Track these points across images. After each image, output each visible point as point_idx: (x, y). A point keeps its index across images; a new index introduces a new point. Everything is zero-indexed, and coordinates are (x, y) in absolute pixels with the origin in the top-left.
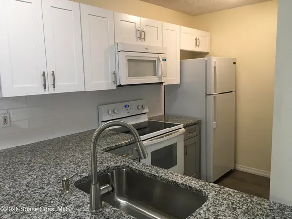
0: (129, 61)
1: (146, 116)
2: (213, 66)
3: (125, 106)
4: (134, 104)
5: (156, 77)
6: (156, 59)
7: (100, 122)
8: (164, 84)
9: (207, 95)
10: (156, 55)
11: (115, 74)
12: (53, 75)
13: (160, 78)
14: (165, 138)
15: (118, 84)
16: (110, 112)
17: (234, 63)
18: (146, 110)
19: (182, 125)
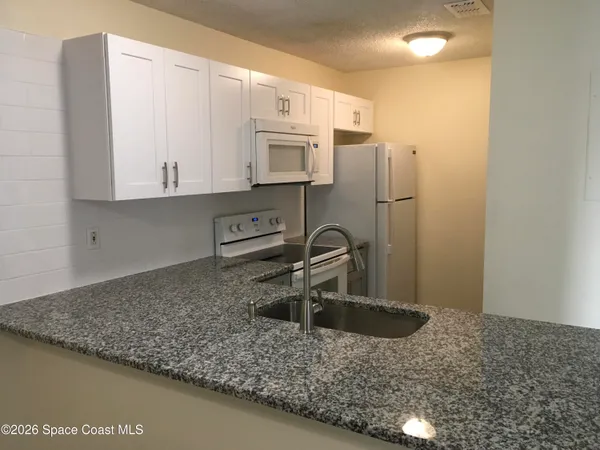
0: (271, 146)
1: (281, 236)
2: (387, 156)
3: (253, 220)
4: (266, 216)
5: (304, 172)
6: (305, 145)
7: (218, 245)
8: (312, 184)
9: (377, 202)
10: (305, 139)
11: (250, 167)
12: (176, 168)
13: (310, 175)
14: (323, 268)
15: (254, 183)
16: (234, 229)
17: (414, 152)
18: (282, 227)
19: (344, 249)
